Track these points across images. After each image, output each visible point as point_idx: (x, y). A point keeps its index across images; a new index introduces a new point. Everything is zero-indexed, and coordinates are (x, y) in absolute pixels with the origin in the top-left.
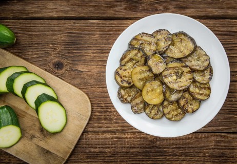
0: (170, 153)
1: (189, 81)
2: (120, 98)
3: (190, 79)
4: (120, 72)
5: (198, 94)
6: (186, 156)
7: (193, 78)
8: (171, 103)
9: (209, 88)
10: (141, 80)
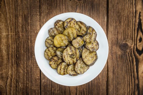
0: (28, 64)
1: (68, 62)
2: (57, 21)
3: (69, 63)
4: (73, 21)
5: (61, 68)
6: (27, 73)
7: (70, 65)
8: (55, 52)
9: (64, 74)
10: (69, 34)
